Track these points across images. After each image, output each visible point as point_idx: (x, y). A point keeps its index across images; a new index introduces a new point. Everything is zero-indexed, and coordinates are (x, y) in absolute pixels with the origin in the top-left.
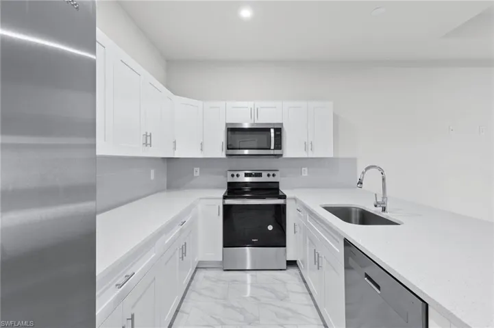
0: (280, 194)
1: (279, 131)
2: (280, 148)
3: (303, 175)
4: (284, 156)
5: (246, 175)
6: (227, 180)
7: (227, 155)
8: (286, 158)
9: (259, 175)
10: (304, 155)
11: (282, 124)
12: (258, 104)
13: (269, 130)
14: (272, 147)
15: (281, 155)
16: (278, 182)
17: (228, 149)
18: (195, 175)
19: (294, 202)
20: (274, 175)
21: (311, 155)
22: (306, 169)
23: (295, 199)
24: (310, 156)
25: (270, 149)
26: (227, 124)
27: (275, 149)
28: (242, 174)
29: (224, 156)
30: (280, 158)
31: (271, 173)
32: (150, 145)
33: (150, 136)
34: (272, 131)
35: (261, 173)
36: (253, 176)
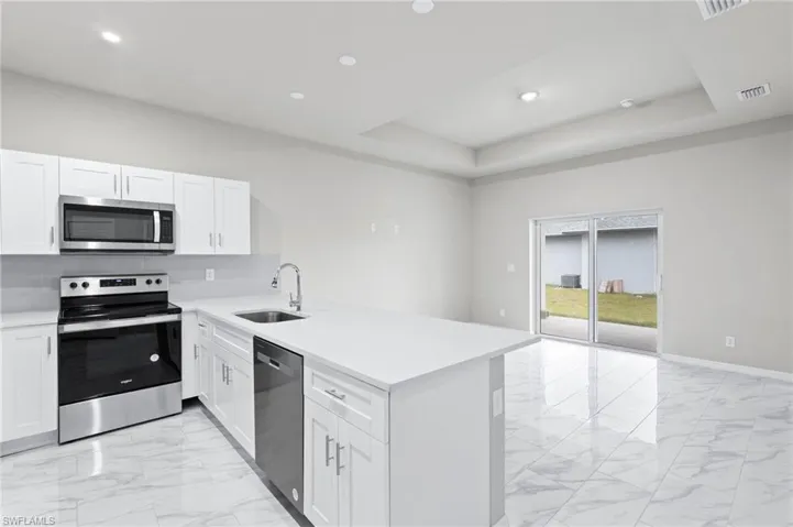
0: (170, 307)
1: (168, 216)
2: (171, 241)
3: (207, 279)
4: (176, 253)
5: (103, 284)
6: (60, 294)
7: (62, 250)
8: (181, 256)
9: (133, 282)
11: (174, 206)
12: (129, 170)
13: (150, 213)
14: (157, 238)
15: (173, 251)
16: (166, 292)
17: (65, 239)
19: (194, 316)
20: (158, 282)
21: (220, 251)
22: (212, 270)
23: (196, 312)
24: (217, 253)
25: (153, 242)
26: (61, 197)
27: (162, 241)
28: (94, 282)
29: (54, 251)
30: (170, 256)
31: (153, 279)
34: (156, 215)
35: (135, 280)
36: (119, 284)
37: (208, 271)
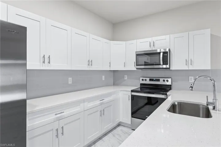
1: (166, 54)
2: (167, 64)
3: (190, 81)
4: (171, 69)
5: (150, 80)
6: (140, 82)
7: (137, 69)
9: (159, 80)
10: (185, 68)
14: (161, 63)
15: (169, 68)
17: (137, 65)
18: (125, 79)
20: (168, 81)
21: (191, 68)
22: (192, 77)
25: (160, 65)
26: (136, 52)
27: (163, 64)
28: (148, 79)
29: (135, 69)
31: (166, 79)
32: (92, 65)
33: (92, 61)
34: (161, 54)
35: (159, 79)
36: (155, 81)
37: (190, 77)
